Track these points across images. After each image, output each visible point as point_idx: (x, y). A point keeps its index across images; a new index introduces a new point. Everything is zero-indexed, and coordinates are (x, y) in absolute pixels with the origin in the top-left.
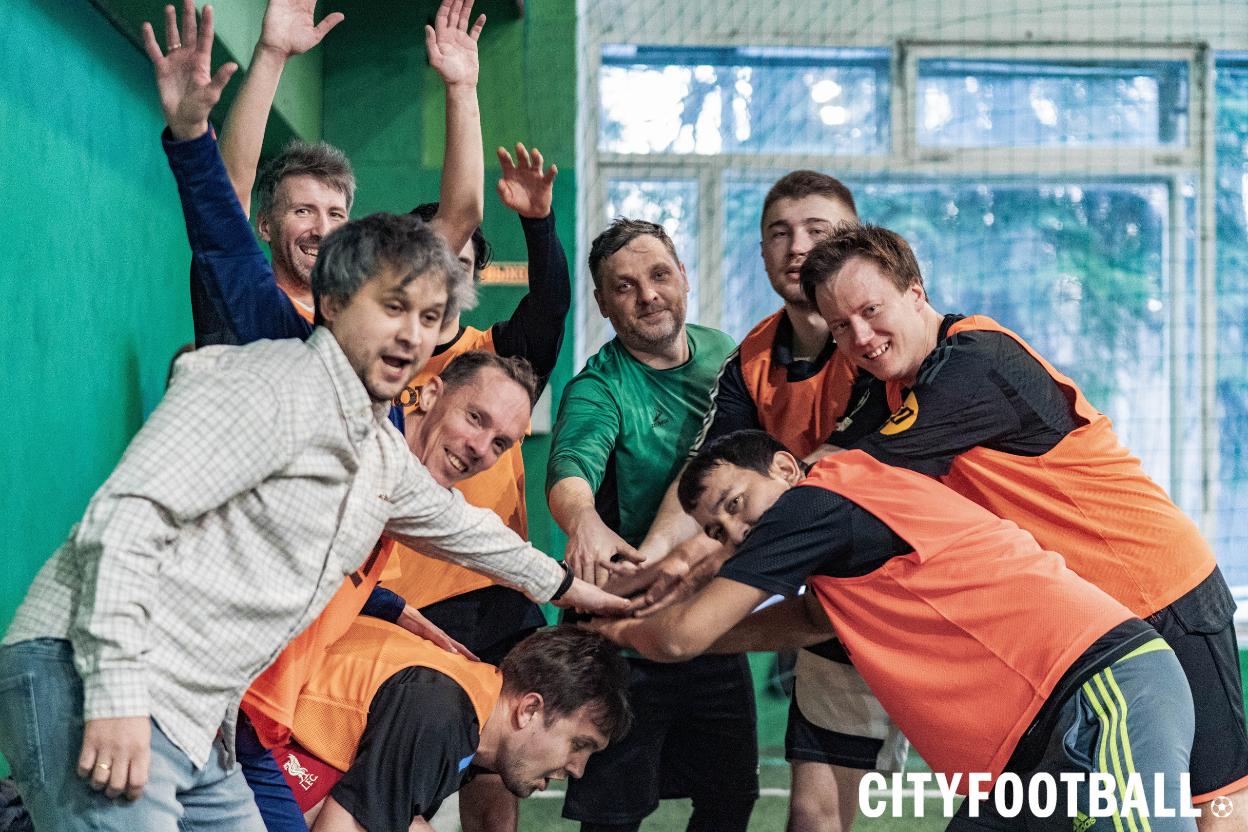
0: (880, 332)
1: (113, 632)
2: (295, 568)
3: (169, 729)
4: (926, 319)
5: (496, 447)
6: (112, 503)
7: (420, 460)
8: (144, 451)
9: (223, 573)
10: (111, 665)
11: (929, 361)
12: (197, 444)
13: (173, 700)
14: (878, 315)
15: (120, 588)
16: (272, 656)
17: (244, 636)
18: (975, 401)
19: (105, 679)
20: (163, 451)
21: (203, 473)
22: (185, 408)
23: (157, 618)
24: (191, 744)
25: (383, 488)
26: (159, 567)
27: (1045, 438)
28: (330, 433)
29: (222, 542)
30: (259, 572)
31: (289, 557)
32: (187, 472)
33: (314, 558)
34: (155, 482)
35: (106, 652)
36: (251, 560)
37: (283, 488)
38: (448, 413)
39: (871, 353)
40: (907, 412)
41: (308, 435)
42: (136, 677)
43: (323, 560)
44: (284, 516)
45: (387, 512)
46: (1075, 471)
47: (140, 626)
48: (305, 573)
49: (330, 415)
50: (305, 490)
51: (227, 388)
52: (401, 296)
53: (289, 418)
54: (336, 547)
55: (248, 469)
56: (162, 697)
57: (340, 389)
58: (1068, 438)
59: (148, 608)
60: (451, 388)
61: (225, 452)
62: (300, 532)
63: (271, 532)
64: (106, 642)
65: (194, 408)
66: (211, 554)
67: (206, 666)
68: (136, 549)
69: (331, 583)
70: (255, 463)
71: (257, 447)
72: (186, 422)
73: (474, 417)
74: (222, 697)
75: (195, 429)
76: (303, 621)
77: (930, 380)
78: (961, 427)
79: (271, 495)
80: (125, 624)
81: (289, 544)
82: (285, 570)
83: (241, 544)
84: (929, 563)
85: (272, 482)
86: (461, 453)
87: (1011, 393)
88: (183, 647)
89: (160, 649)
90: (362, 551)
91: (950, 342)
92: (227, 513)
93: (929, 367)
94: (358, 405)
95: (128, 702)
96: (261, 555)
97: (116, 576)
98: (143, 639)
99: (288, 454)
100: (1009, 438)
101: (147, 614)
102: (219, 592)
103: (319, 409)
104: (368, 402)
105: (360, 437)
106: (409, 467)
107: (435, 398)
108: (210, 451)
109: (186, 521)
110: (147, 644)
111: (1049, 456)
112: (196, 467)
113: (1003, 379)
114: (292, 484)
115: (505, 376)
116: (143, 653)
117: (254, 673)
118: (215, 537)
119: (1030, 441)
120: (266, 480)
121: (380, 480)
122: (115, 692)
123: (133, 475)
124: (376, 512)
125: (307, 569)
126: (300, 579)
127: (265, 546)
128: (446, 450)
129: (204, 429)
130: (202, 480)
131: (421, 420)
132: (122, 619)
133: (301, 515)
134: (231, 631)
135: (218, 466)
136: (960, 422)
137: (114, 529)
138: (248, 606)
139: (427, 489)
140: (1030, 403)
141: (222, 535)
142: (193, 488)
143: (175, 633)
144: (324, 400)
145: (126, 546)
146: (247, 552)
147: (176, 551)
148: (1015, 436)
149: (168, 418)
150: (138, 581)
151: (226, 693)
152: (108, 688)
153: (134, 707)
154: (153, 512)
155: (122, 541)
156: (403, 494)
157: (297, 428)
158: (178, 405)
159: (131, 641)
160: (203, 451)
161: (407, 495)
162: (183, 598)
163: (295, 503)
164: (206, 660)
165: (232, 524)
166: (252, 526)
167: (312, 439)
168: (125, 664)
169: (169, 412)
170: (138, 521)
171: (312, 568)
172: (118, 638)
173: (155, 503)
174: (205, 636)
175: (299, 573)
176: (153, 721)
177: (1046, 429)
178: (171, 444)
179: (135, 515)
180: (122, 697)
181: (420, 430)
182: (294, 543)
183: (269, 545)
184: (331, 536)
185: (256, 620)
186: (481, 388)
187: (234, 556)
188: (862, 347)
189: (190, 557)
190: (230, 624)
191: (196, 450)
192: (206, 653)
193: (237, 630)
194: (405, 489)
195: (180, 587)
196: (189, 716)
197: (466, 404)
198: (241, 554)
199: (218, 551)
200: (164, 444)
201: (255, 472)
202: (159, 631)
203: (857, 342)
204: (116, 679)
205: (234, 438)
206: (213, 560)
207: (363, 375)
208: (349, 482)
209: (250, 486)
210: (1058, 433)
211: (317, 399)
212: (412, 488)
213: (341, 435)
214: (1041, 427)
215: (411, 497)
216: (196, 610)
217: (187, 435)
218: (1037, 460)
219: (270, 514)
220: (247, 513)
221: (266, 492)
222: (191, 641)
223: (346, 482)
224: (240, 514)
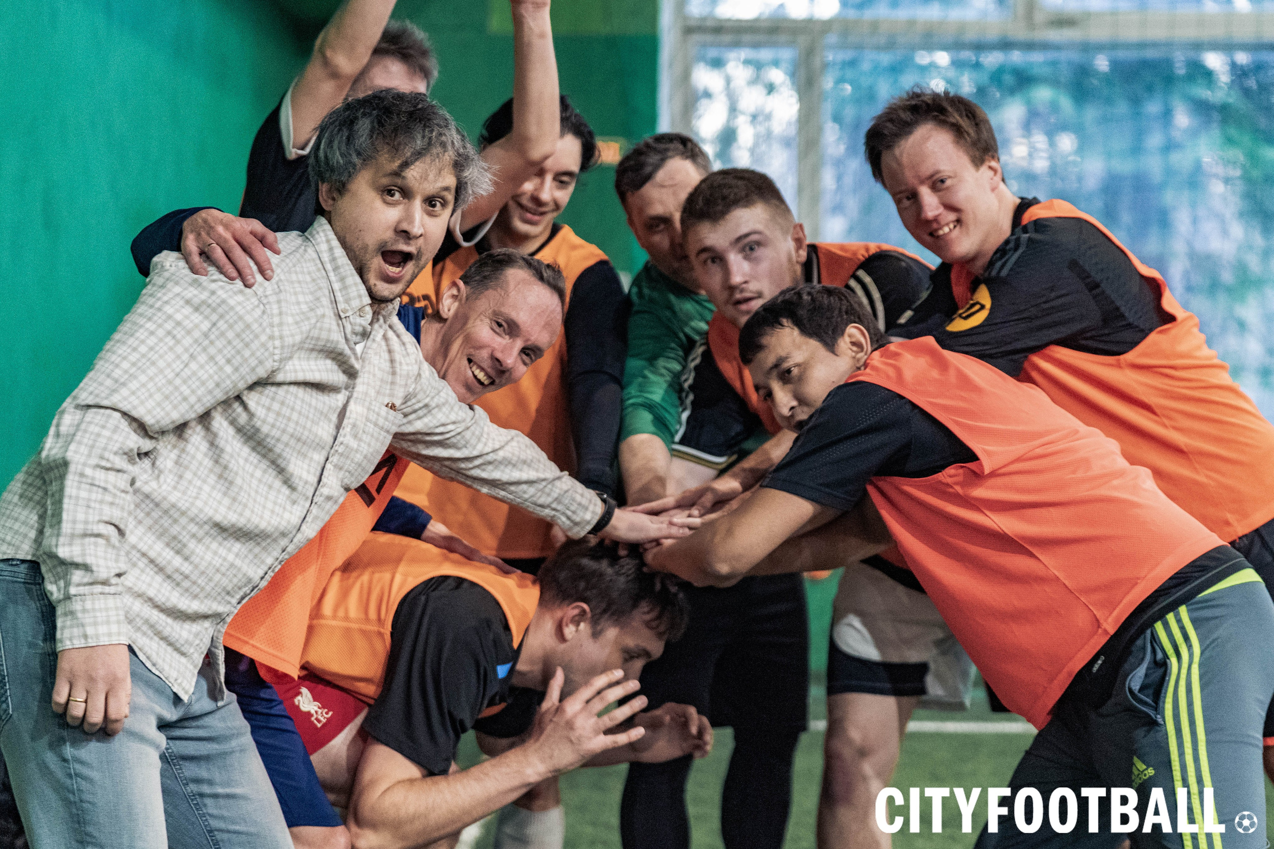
0: (950, 207)
1: (84, 555)
2: (287, 482)
3: (148, 658)
4: (1000, 199)
5: (524, 357)
6: (79, 414)
7: (439, 373)
8: (114, 358)
9: (206, 488)
10: (82, 590)
11: (1002, 251)
12: (171, 349)
13: (152, 626)
14: (947, 188)
15: (88, 507)
16: (262, 578)
17: (231, 557)
18: (1053, 295)
19: (77, 606)
20: (134, 357)
21: (178, 381)
22: (159, 309)
23: (132, 538)
24: (173, 674)
25: (392, 395)
26: (133, 482)
27: (1127, 335)
28: (324, 335)
29: (206, 455)
30: (245, 487)
31: (281, 471)
32: (160, 381)
33: (308, 472)
34: (124, 392)
35: (77, 576)
36: (236, 474)
37: (271, 394)
38: (471, 322)
39: (937, 230)
40: (977, 307)
41: (298, 338)
42: (111, 602)
43: (318, 474)
44: (273, 426)
45: (395, 423)
46: (1156, 372)
47: (114, 547)
48: (300, 488)
49: (323, 316)
50: (296, 397)
51: (204, 289)
52: (399, 181)
53: (276, 320)
54: (334, 459)
55: (229, 377)
56: (139, 622)
57: (337, 286)
58: (1153, 337)
59: (122, 526)
60: (474, 293)
61: (202, 358)
62: (292, 442)
63: (259, 443)
64: (77, 566)
65: (168, 309)
66: (193, 467)
67: (187, 590)
68: (104, 463)
69: (329, 498)
70: (236, 369)
71: (238, 352)
72: (160, 326)
73: (500, 325)
74: (207, 624)
75: (169, 333)
76: (295, 540)
77: (1004, 273)
78: (1038, 323)
79: (258, 403)
80: (96, 544)
81: (279, 456)
82: (278, 483)
83: (226, 456)
84: (993, 474)
85: (260, 389)
86: (486, 364)
87: (1093, 286)
88: (161, 570)
89: (135, 572)
90: (364, 463)
91: (1025, 230)
92: (209, 423)
93: (1000, 258)
94: (356, 304)
95: (103, 629)
96: (249, 468)
97: (83, 494)
98: (117, 561)
99: (274, 361)
100: (1089, 335)
101: (121, 532)
102: (201, 511)
103: (312, 310)
104: (367, 300)
105: (358, 338)
106: (423, 376)
107: (456, 304)
108: (185, 357)
109: (163, 433)
110: (122, 566)
111: (1131, 356)
112: (171, 376)
113: (1084, 271)
114: (282, 391)
115: (533, 280)
116: (119, 575)
117: (243, 598)
118: (197, 449)
119: (1111, 338)
120: (251, 387)
121: (388, 387)
122: (87, 619)
123: (101, 384)
124: (381, 422)
125: (301, 484)
126: (294, 496)
127: (254, 458)
128: (470, 361)
129: (179, 333)
130: (176, 388)
131: (442, 328)
132: (92, 539)
133: (292, 425)
134: (215, 553)
135: (194, 373)
136: (1037, 317)
137: (80, 443)
138: (233, 526)
139: (444, 404)
140: (1113, 296)
141: (204, 446)
142: (167, 397)
143: (152, 554)
144: (318, 299)
145: (94, 461)
146: (232, 465)
147: (153, 464)
148: (1094, 333)
149: (142, 321)
150: (108, 498)
151: (210, 620)
152: (80, 615)
153: (110, 635)
154: (124, 424)
155: (89, 456)
156: (416, 407)
157: (286, 332)
158: (152, 306)
159: (104, 565)
160: (178, 357)
161: (420, 408)
162: (161, 517)
163: (286, 411)
164: (186, 584)
165: (215, 435)
166: (238, 437)
167: (303, 342)
168: (98, 588)
169: (141, 315)
170: (106, 433)
171: (306, 483)
172: (89, 560)
173: (125, 414)
174: (186, 559)
175: (293, 488)
176: (131, 649)
177: (1129, 326)
178: (143, 349)
179: (103, 427)
180: (95, 624)
181: (440, 338)
182: (285, 454)
183: (258, 457)
184: (328, 448)
185: (242, 540)
186: (507, 293)
187: (218, 470)
188: (928, 222)
189: (170, 471)
190: (214, 545)
191: (170, 357)
192: (187, 577)
193: (222, 551)
194: (419, 402)
195: (157, 505)
196: (170, 644)
197: (490, 311)
198: (226, 468)
199: (201, 464)
200: (135, 349)
201: (238, 380)
202: (134, 552)
203: (923, 216)
204: (88, 605)
205: (212, 343)
206: (195, 474)
207: (361, 271)
208: (350, 387)
209: (232, 394)
210: (1142, 331)
211: (310, 298)
212: (426, 401)
213: (337, 337)
214: (1124, 323)
215: (425, 411)
216: (175, 530)
217: (161, 340)
218: (1119, 360)
219: (258, 424)
220: (233, 422)
221: (252, 400)
222: (169, 562)
223: (346, 388)
224: (225, 424)
